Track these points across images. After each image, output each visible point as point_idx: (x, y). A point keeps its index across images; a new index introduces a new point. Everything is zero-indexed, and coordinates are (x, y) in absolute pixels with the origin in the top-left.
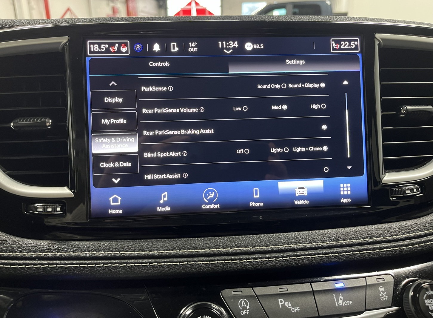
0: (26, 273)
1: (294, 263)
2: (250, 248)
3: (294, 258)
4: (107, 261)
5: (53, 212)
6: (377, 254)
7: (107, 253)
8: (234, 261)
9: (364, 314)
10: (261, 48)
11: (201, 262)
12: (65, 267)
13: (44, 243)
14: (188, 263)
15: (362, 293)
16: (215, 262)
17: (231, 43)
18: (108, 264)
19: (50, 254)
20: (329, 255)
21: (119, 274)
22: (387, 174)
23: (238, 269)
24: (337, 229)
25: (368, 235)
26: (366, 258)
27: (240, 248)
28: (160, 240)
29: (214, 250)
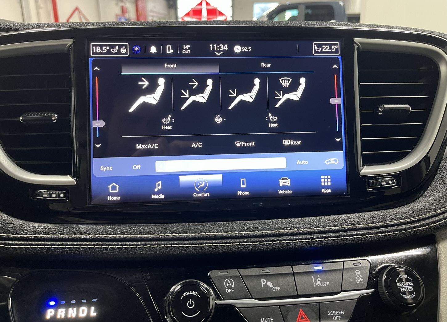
0: (31, 252)
1: (277, 247)
2: (236, 233)
3: (276, 242)
4: (105, 243)
5: (57, 198)
6: (354, 240)
7: (105, 235)
8: (221, 245)
9: (340, 294)
10: (249, 50)
11: (191, 245)
12: (67, 248)
13: (48, 226)
14: (179, 245)
15: (339, 275)
16: (203, 245)
17: (221, 46)
18: (106, 245)
19: (53, 236)
20: (309, 240)
21: (116, 254)
22: (365, 167)
23: (225, 252)
24: (317, 217)
25: (345, 223)
26: (343, 243)
27: (227, 233)
28: (154, 224)
29: (203, 234)
